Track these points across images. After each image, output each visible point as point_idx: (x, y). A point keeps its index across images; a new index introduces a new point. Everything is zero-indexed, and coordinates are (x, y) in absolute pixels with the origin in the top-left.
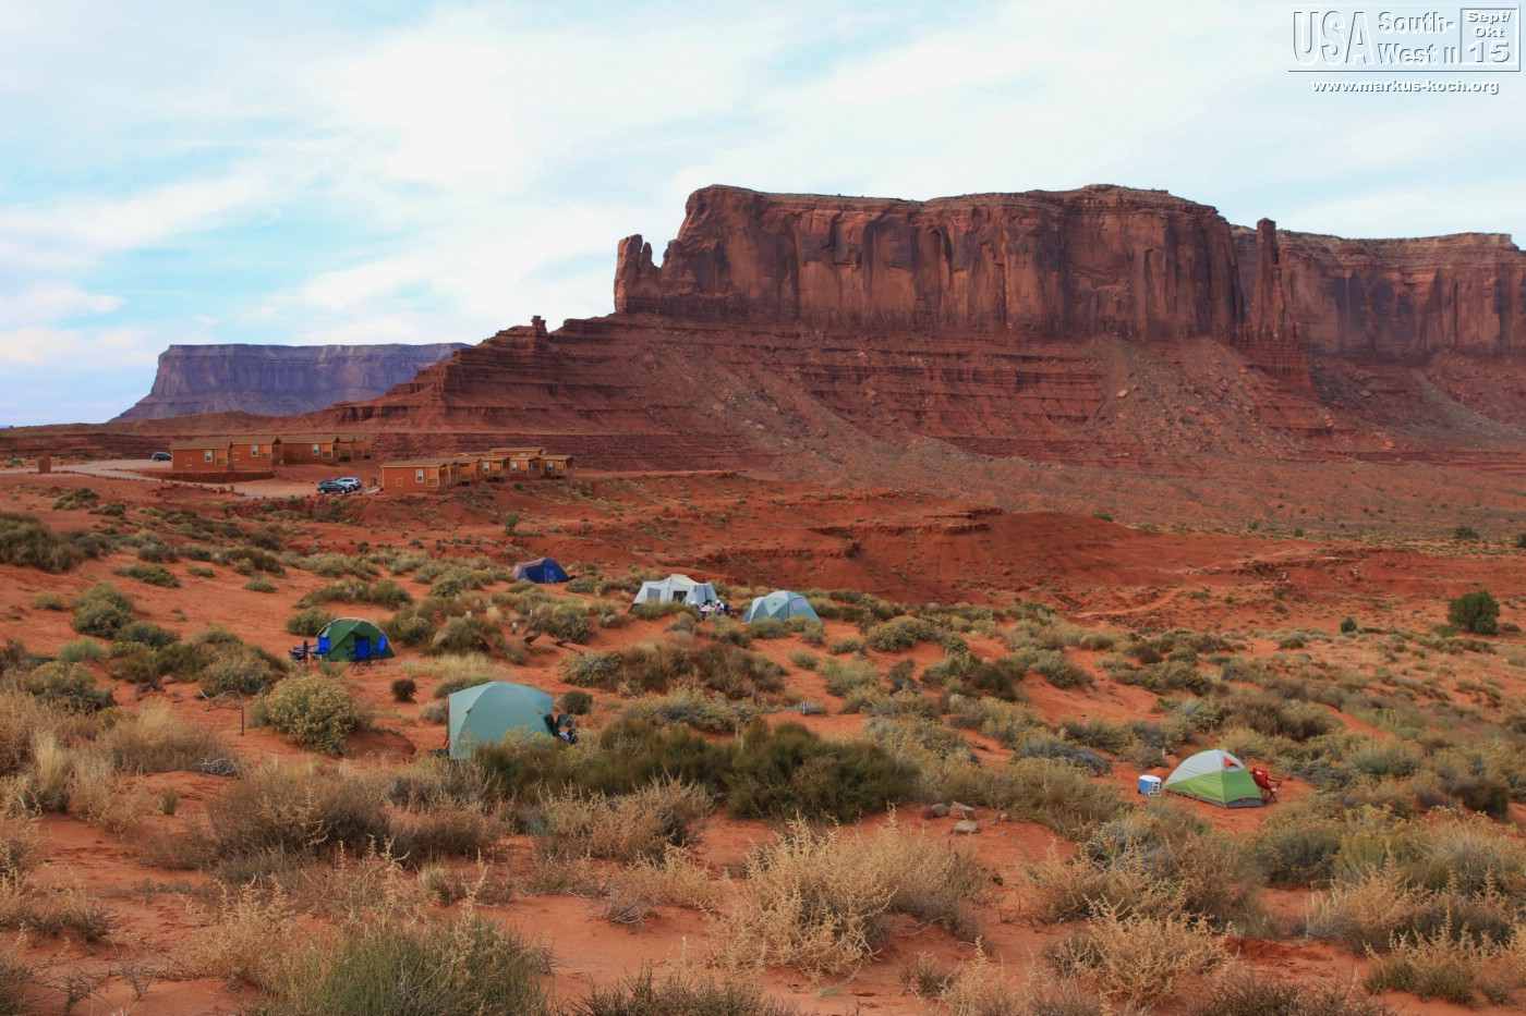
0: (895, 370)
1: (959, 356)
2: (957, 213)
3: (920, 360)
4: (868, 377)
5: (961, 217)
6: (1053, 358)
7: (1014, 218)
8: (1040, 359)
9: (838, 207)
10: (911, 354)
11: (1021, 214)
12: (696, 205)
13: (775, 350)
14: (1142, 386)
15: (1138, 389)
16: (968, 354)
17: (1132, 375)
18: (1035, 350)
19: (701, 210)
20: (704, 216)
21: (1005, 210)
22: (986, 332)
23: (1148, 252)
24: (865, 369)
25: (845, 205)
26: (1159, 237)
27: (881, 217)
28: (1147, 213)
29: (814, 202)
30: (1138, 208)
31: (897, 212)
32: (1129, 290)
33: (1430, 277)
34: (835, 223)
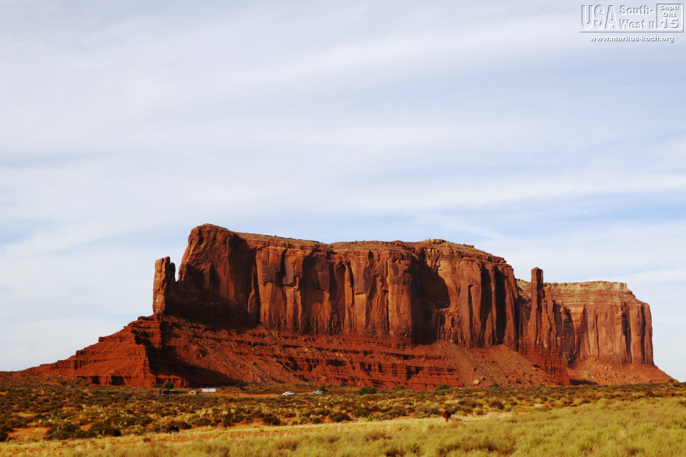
0: (330, 362)
1: (366, 353)
2: (357, 254)
3: (341, 355)
4: (315, 366)
5: (361, 257)
6: (422, 357)
7: (396, 259)
8: (413, 357)
9: (284, 245)
10: (334, 351)
11: (400, 257)
12: (197, 238)
13: (255, 344)
14: (485, 377)
15: (484, 379)
16: (371, 352)
17: (475, 370)
18: (408, 351)
19: (201, 241)
20: (203, 246)
21: (390, 254)
22: (377, 337)
23: (470, 286)
24: (313, 361)
25: (289, 244)
26: (478, 277)
27: (312, 254)
28: (468, 260)
29: (269, 241)
30: (462, 257)
31: (320, 251)
32: (458, 311)
33: (581, 310)
34: (284, 256)
